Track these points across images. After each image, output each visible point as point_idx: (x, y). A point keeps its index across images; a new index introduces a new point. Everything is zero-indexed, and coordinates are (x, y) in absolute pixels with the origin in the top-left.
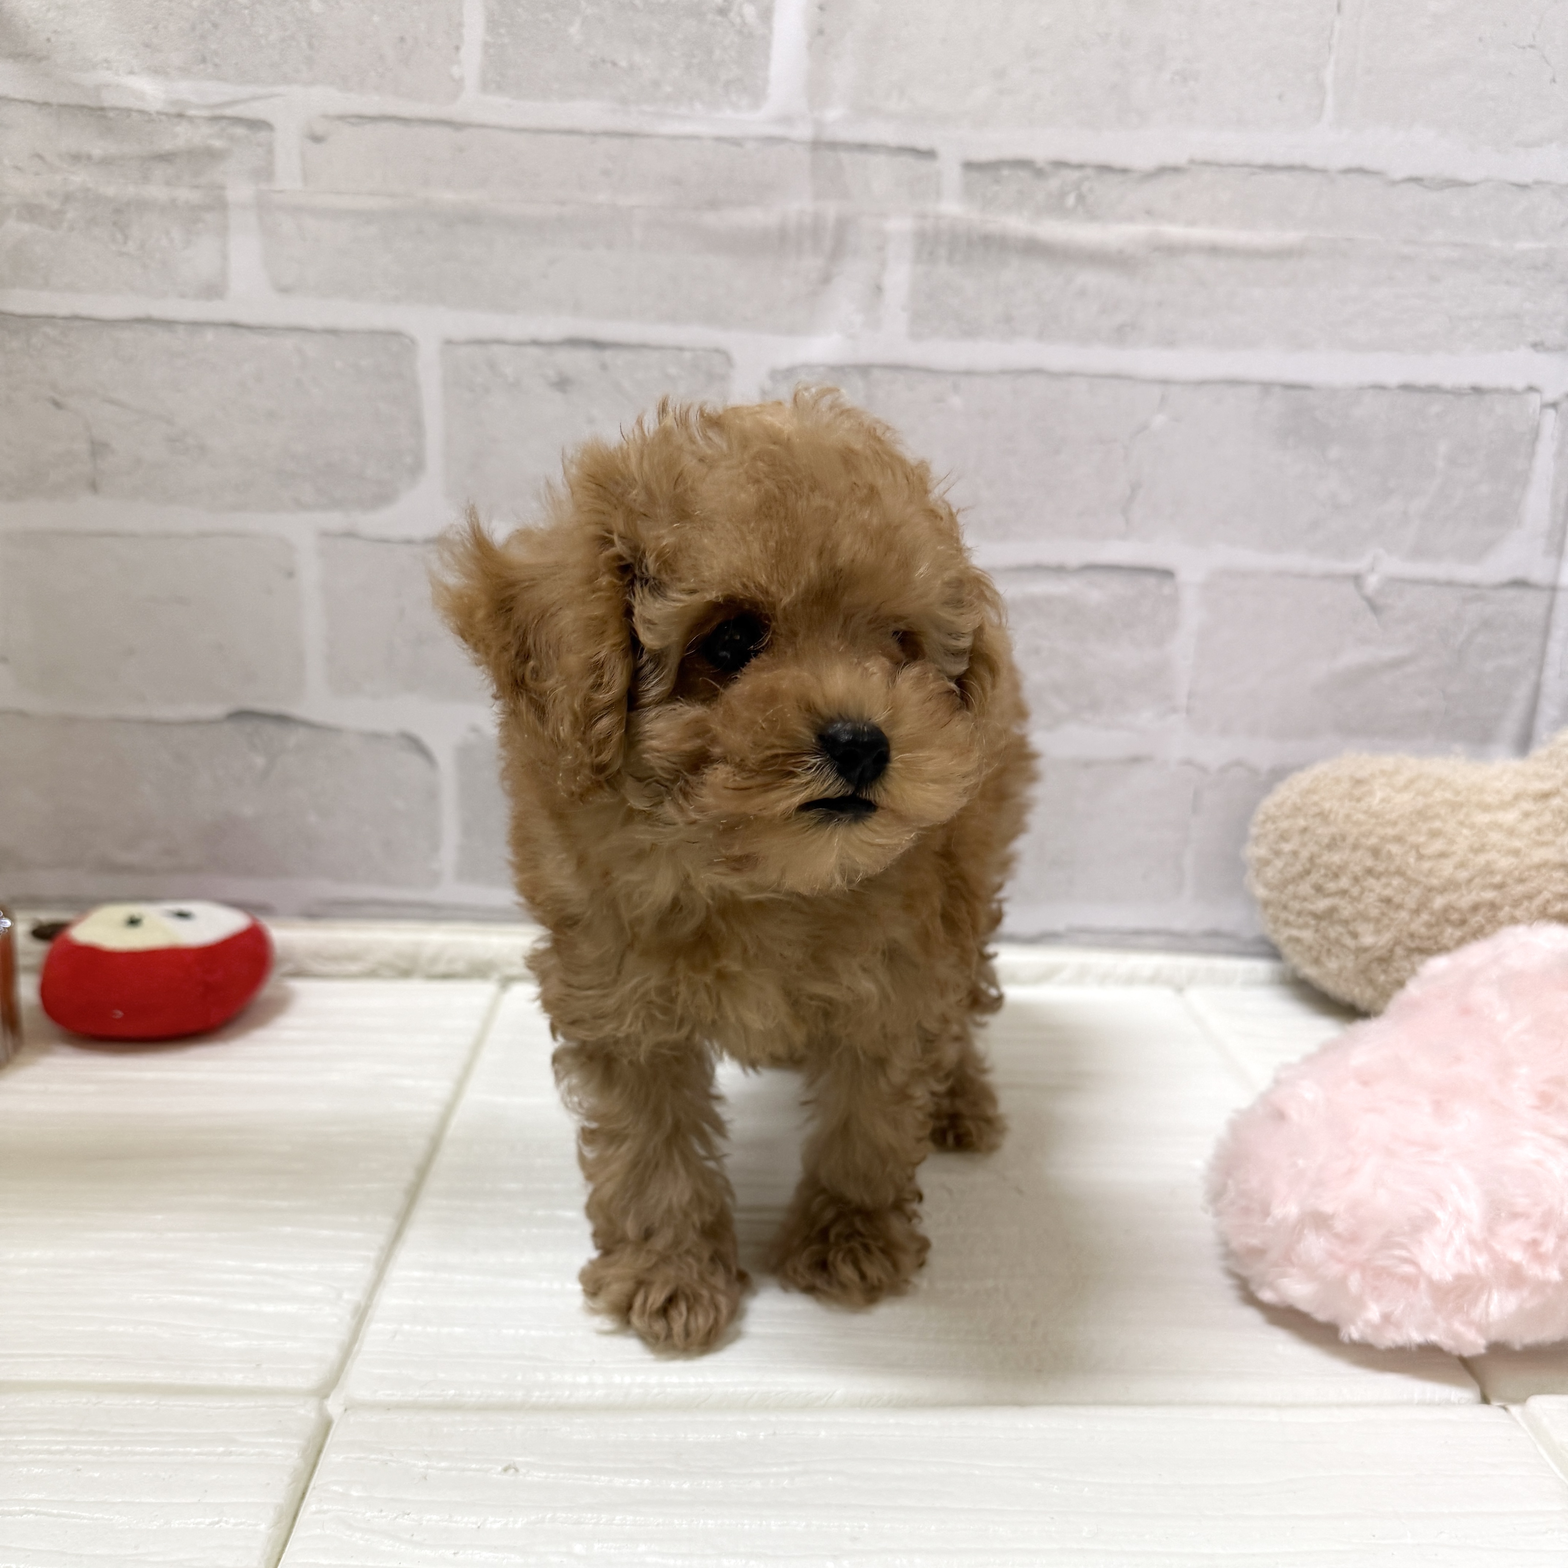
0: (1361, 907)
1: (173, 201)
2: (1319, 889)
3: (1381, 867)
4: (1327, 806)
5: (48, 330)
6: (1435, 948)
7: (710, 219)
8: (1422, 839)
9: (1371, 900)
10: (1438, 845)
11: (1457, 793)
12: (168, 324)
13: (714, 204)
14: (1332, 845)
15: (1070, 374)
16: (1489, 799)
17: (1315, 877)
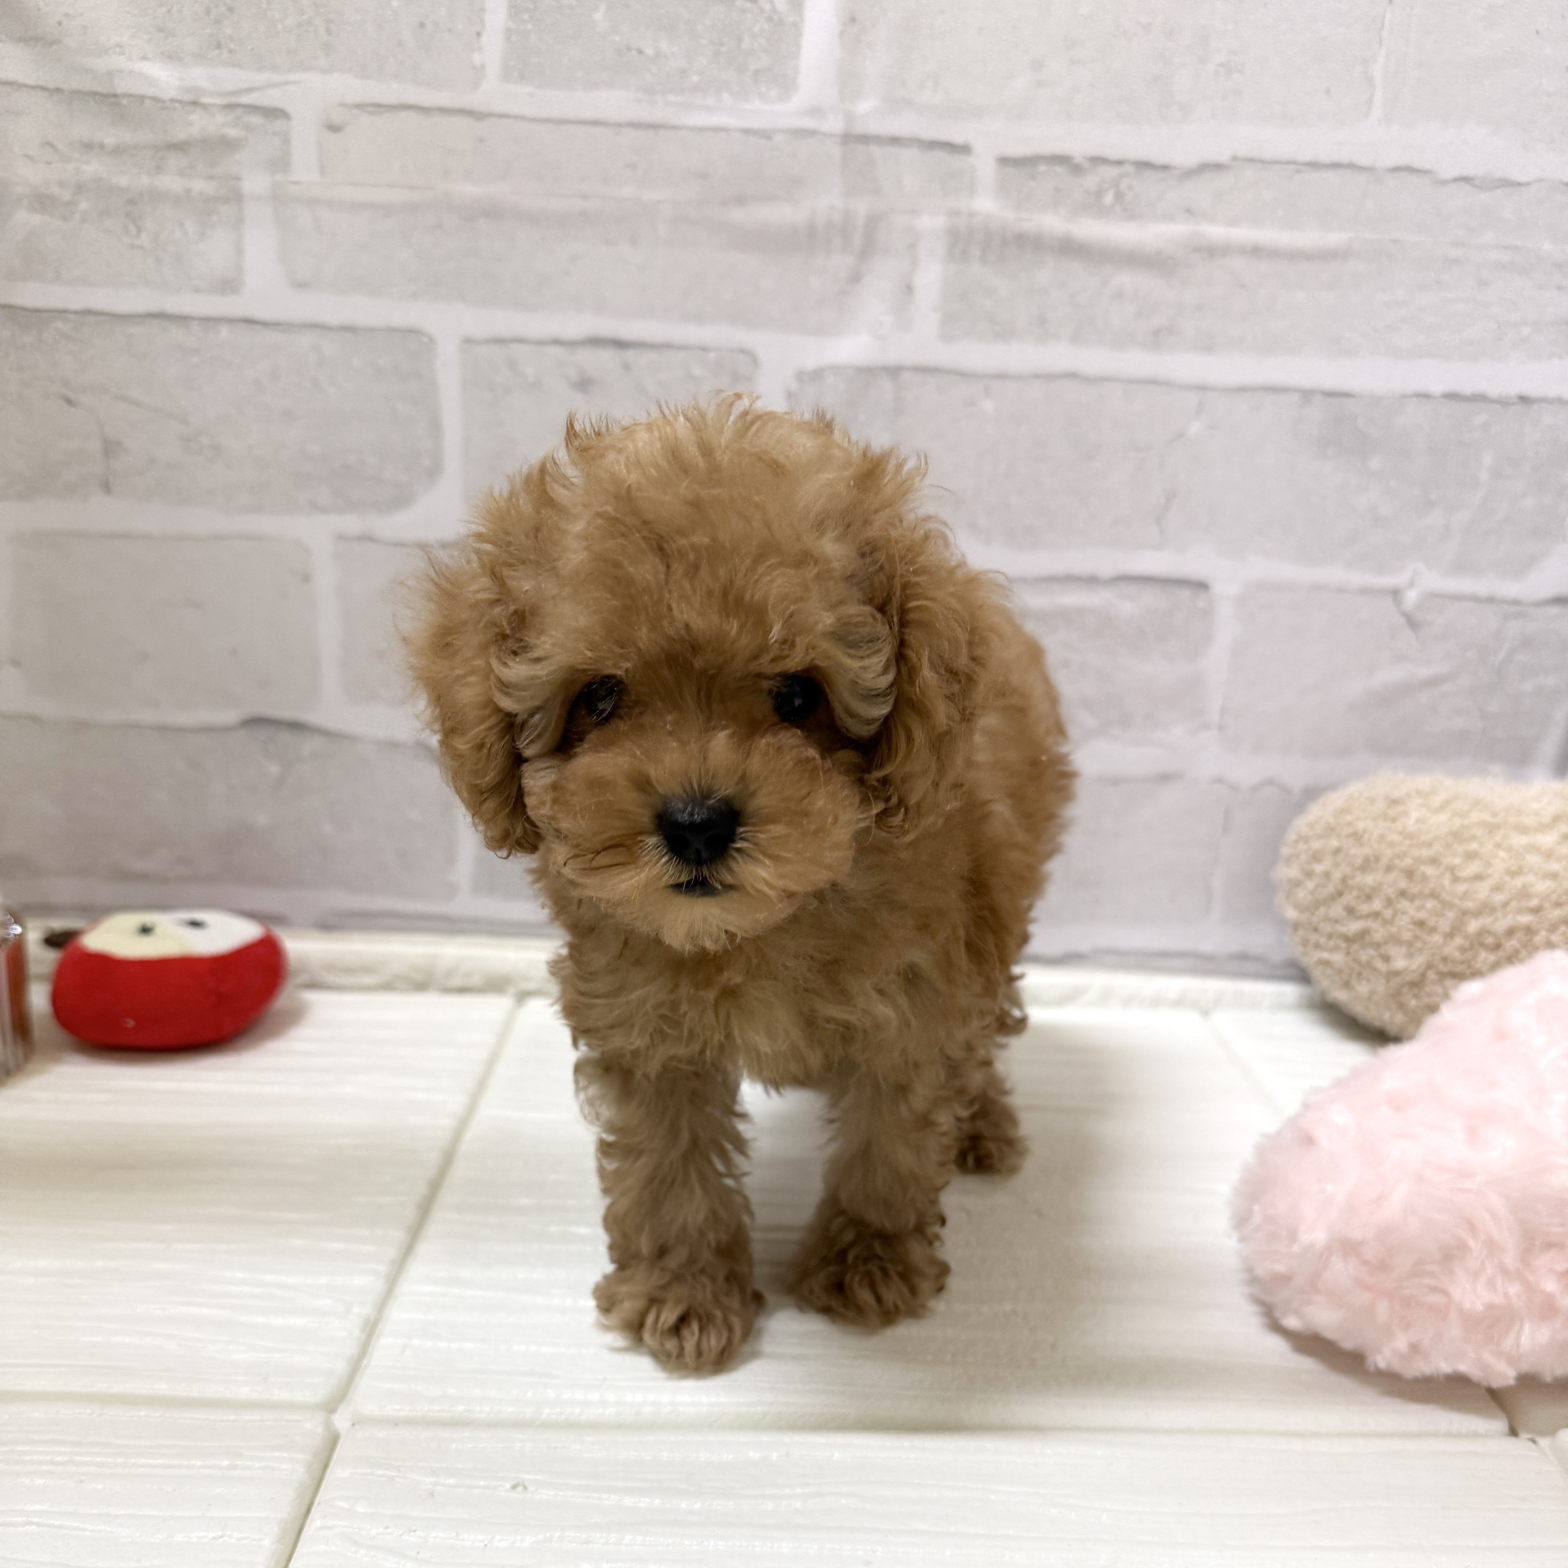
0: (1394, 930)
1: (188, 191)
2: (1351, 911)
3: (1414, 889)
4: (1361, 826)
5: (59, 324)
6: (1468, 972)
7: (737, 215)
8: (1457, 861)
9: (1403, 923)
10: (1474, 868)
11: (1495, 815)
12: (182, 319)
13: (741, 200)
14: (1366, 865)
15: (1104, 379)
16: (1529, 821)
17: (1348, 899)
